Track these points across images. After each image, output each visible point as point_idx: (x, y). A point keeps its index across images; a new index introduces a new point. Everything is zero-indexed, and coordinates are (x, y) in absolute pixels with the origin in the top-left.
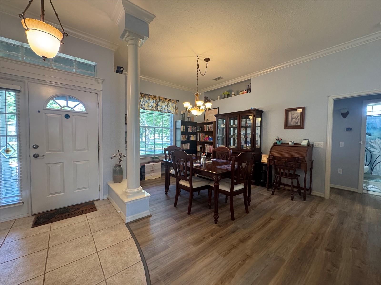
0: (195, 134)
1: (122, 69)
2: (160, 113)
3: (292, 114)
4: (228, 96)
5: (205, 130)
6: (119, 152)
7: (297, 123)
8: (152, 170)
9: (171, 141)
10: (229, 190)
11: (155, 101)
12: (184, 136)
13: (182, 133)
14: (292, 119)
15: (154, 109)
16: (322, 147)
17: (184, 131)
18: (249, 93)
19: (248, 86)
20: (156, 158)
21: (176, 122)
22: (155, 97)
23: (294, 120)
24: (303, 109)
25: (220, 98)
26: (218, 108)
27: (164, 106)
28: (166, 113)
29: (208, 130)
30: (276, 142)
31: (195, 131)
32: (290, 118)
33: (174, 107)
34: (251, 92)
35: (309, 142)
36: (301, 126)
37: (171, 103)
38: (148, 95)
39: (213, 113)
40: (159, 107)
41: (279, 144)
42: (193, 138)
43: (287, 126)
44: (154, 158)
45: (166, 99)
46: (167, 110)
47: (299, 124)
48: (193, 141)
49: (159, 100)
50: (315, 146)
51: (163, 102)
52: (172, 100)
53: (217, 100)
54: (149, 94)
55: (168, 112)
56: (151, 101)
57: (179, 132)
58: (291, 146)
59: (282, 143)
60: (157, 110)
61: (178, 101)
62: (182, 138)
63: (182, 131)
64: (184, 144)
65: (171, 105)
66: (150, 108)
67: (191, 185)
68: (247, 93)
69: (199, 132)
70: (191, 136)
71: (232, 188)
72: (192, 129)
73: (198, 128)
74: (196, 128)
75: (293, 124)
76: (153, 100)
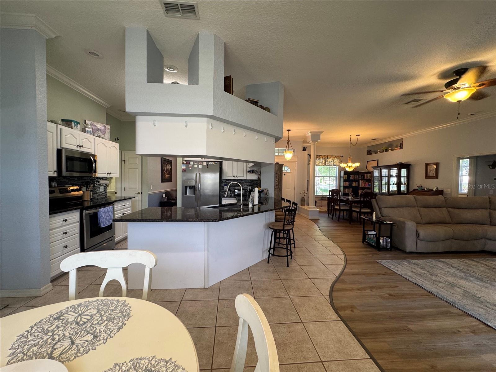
0: (358, 181)
1: (306, 148)
2: (328, 166)
3: (430, 168)
4: (387, 150)
5: (365, 178)
6: (304, 191)
7: (433, 174)
8: (321, 205)
9: (336, 186)
10: (359, 211)
11: (324, 159)
12: (347, 183)
13: (345, 181)
14: (430, 171)
15: (323, 164)
16: (450, 192)
17: (346, 179)
18: (401, 150)
19: (401, 143)
20: (324, 198)
21: (340, 172)
22: (324, 156)
23: (431, 172)
24: (437, 164)
25: (380, 152)
26: (378, 160)
27: (331, 161)
28: (332, 166)
29: (367, 178)
30: (417, 188)
31: (357, 179)
32: (429, 171)
33: (339, 161)
34: (402, 149)
35: (437, 188)
36: (436, 177)
37: (336, 159)
38: (319, 156)
39: (374, 164)
40: (327, 163)
41: (419, 190)
42: (354, 184)
43: (427, 177)
44: (322, 198)
45: (332, 156)
46: (333, 164)
47: (435, 175)
48: (355, 186)
49: (327, 158)
50: (444, 192)
51: (330, 159)
52: (337, 156)
53: (377, 153)
54: (320, 154)
55: (334, 166)
56: (321, 159)
57: (342, 180)
58: (426, 191)
59: (422, 190)
60: (326, 165)
61: (342, 156)
62: (344, 184)
63: (345, 179)
64: (346, 189)
65: (336, 160)
66: (320, 164)
67: (340, 207)
68: (400, 149)
69: (360, 179)
70: (353, 183)
71: (360, 210)
72: (354, 178)
73: (360, 176)
74: (358, 176)
75: (431, 175)
76: (323, 158)
